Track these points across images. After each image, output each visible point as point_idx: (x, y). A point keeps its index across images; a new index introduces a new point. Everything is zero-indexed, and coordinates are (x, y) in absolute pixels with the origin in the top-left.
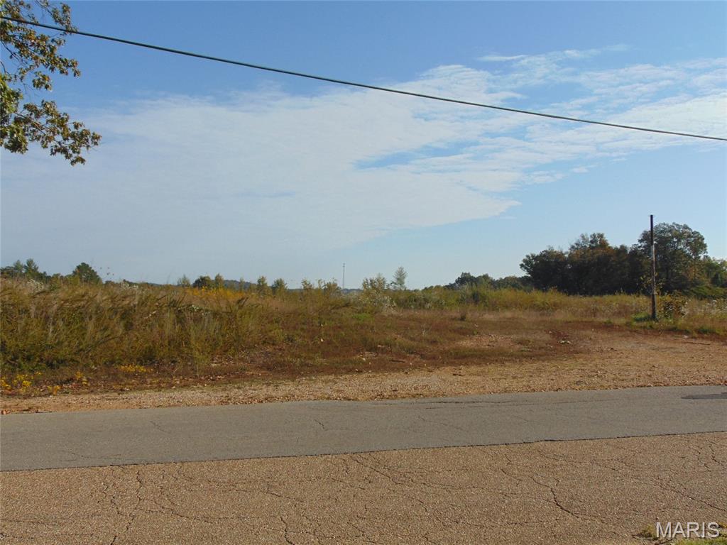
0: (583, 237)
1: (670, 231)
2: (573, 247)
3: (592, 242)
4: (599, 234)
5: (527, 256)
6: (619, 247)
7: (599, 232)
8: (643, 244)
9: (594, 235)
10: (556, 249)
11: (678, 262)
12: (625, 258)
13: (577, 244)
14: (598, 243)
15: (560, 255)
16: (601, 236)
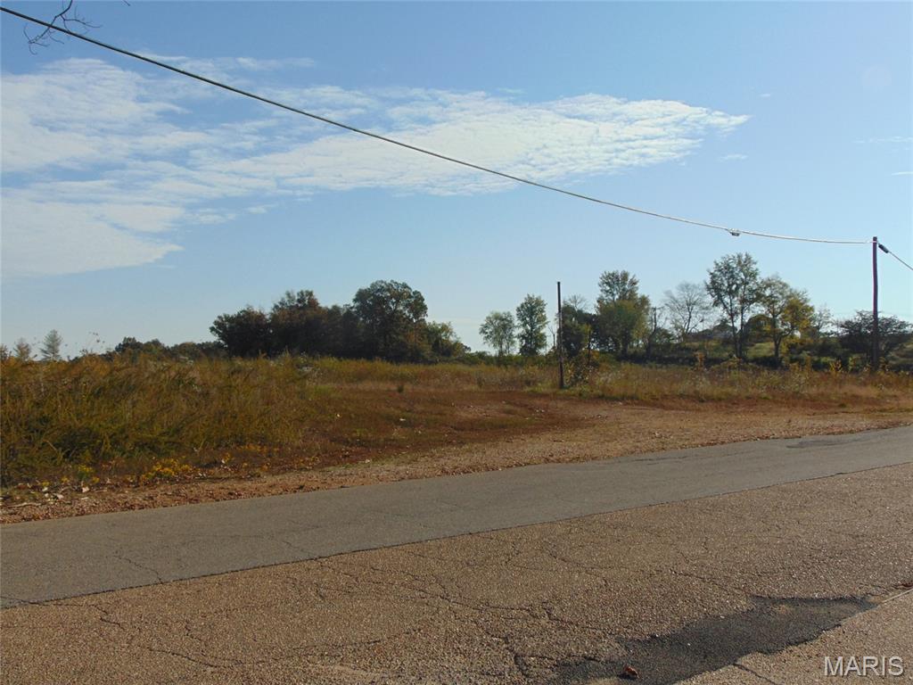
0: (288, 295)
1: (389, 290)
2: (276, 307)
3: (299, 301)
4: (307, 292)
5: (219, 317)
6: (330, 307)
7: (306, 289)
8: (357, 304)
9: (302, 293)
10: (256, 309)
11: (398, 326)
12: (339, 320)
13: (281, 303)
14: (307, 303)
15: (261, 316)
16: (310, 294)
